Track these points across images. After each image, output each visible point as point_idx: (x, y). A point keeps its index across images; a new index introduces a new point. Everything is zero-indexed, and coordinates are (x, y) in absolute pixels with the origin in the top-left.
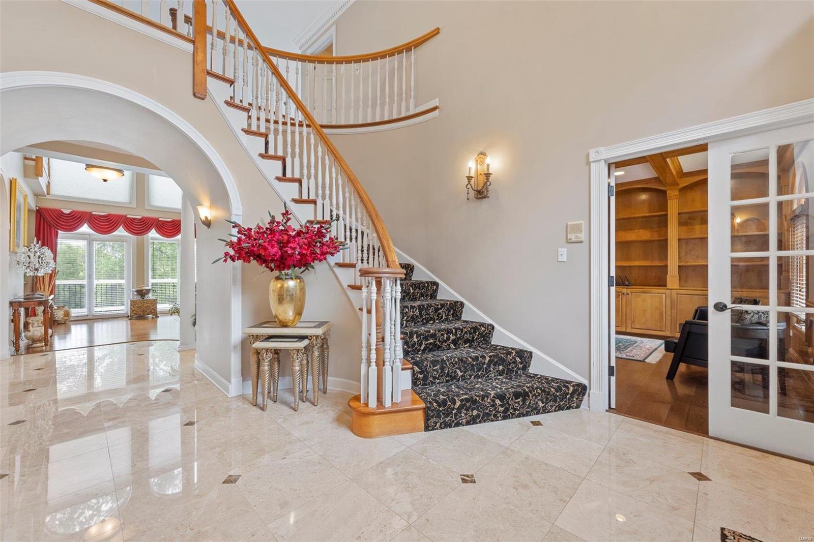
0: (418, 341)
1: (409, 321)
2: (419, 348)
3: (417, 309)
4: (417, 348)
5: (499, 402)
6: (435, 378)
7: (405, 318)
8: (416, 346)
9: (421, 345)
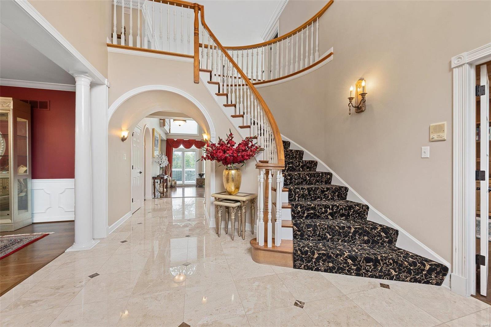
0: (301, 211)
1: (300, 197)
2: (302, 215)
3: (306, 190)
4: (301, 215)
5: (351, 261)
6: (309, 236)
7: (297, 195)
8: (300, 214)
9: (304, 213)
